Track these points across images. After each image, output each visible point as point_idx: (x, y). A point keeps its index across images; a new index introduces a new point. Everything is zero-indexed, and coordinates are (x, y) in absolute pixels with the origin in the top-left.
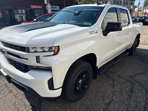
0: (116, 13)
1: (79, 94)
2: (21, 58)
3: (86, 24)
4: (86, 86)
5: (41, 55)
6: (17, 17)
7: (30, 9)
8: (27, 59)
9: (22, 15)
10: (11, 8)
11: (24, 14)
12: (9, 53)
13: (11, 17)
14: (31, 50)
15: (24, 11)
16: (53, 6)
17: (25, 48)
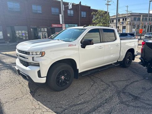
0: (99, 33)
1: (61, 86)
2: (25, 58)
3: (71, 40)
4: (68, 82)
5: (35, 56)
6: (40, 34)
7: (51, 27)
8: (28, 58)
9: (44, 33)
10: (36, 27)
11: (46, 32)
12: (20, 56)
13: (35, 34)
14: (31, 54)
15: (46, 30)
16: (72, 25)
17: (27, 52)
